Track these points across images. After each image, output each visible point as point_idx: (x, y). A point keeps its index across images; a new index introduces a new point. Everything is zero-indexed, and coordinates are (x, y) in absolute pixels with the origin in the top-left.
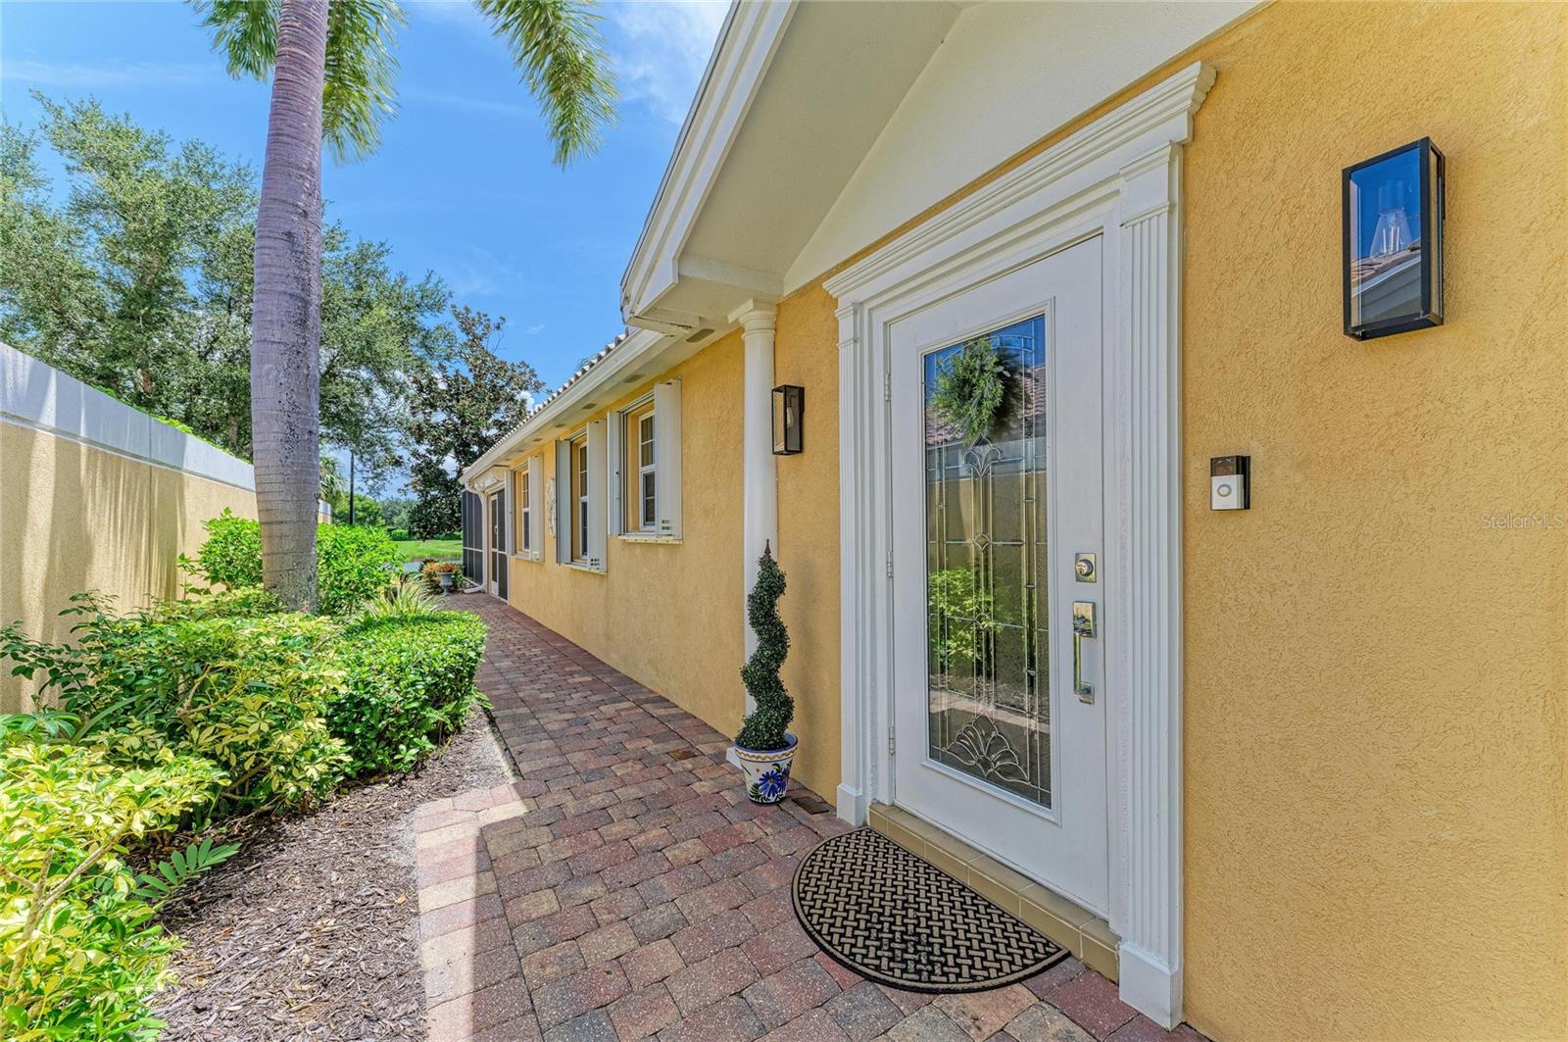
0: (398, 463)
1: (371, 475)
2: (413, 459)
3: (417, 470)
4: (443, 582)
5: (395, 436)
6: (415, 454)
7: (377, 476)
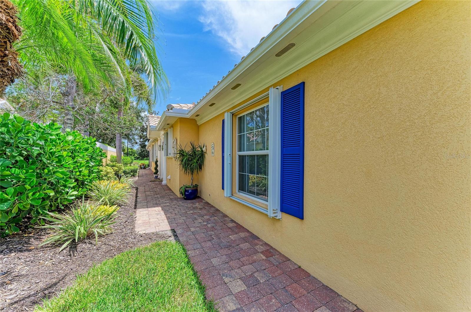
0: (136, 143)
1: (131, 145)
2: (139, 142)
3: (140, 145)
4: (142, 167)
5: (136, 137)
6: (140, 141)
7: (133, 146)
